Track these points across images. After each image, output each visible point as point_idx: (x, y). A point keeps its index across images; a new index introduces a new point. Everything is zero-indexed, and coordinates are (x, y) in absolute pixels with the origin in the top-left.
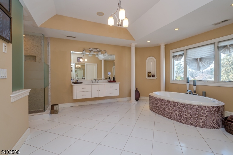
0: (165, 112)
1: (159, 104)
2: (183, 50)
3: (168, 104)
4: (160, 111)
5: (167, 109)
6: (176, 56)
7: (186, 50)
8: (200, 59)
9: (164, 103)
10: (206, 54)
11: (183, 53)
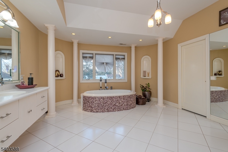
0: (116, 107)
1: (109, 102)
2: (93, 54)
3: (119, 99)
4: (111, 108)
5: (118, 103)
6: (86, 57)
7: (96, 54)
8: (106, 63)
9: (114, 100)
10: (110, 61)
11: (92, 56)
